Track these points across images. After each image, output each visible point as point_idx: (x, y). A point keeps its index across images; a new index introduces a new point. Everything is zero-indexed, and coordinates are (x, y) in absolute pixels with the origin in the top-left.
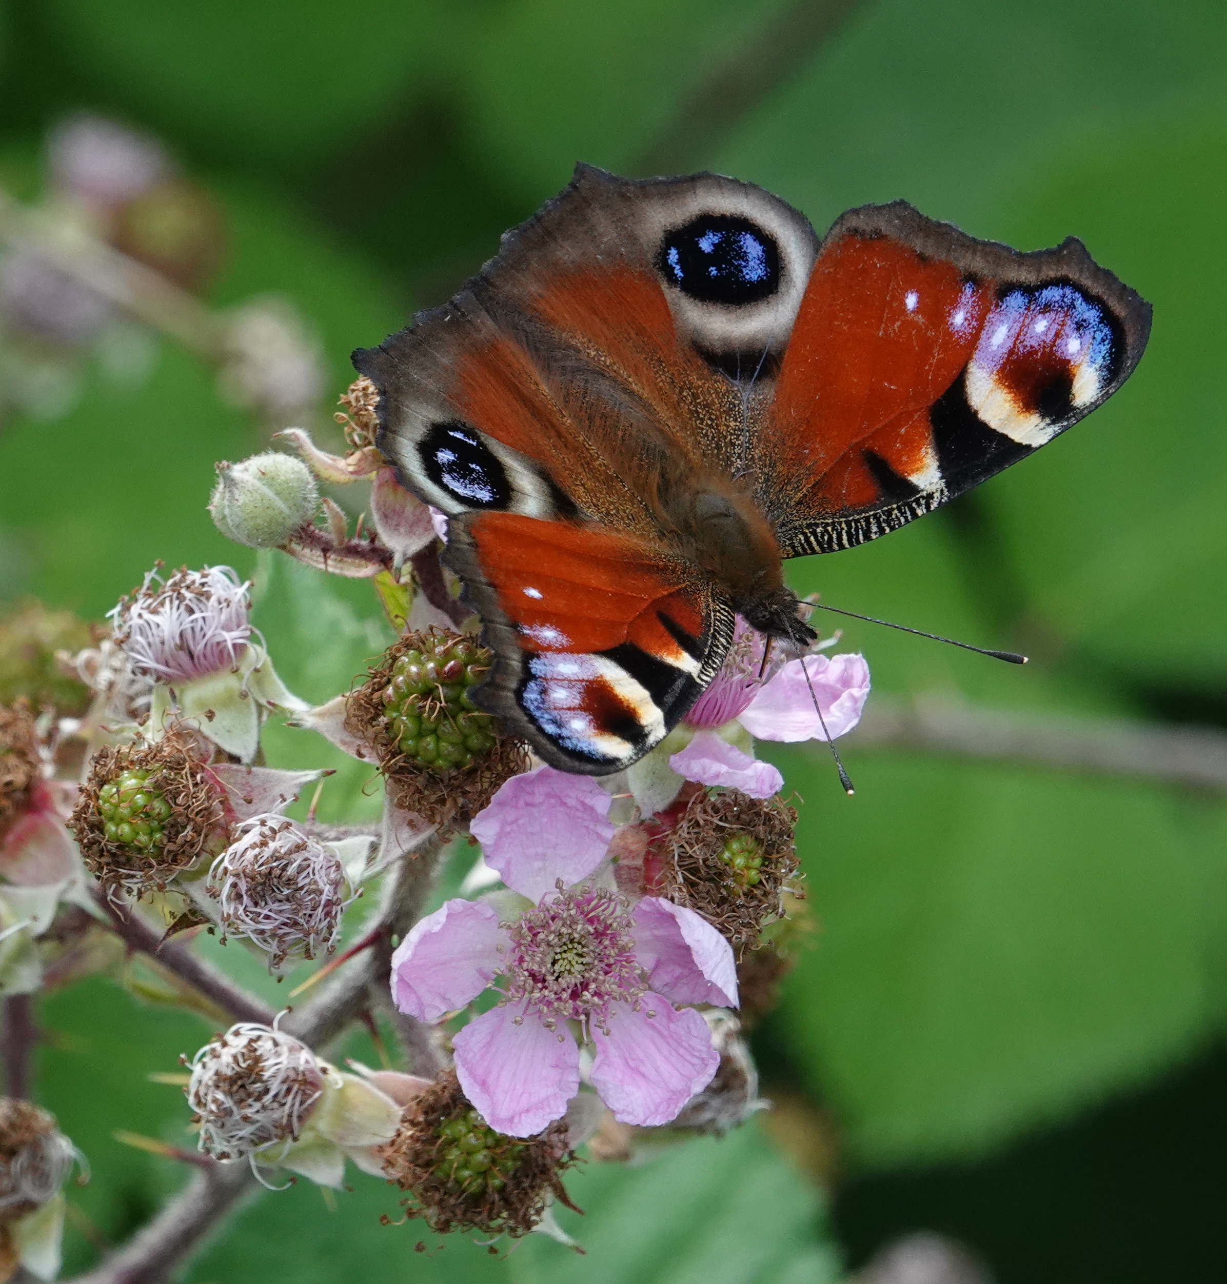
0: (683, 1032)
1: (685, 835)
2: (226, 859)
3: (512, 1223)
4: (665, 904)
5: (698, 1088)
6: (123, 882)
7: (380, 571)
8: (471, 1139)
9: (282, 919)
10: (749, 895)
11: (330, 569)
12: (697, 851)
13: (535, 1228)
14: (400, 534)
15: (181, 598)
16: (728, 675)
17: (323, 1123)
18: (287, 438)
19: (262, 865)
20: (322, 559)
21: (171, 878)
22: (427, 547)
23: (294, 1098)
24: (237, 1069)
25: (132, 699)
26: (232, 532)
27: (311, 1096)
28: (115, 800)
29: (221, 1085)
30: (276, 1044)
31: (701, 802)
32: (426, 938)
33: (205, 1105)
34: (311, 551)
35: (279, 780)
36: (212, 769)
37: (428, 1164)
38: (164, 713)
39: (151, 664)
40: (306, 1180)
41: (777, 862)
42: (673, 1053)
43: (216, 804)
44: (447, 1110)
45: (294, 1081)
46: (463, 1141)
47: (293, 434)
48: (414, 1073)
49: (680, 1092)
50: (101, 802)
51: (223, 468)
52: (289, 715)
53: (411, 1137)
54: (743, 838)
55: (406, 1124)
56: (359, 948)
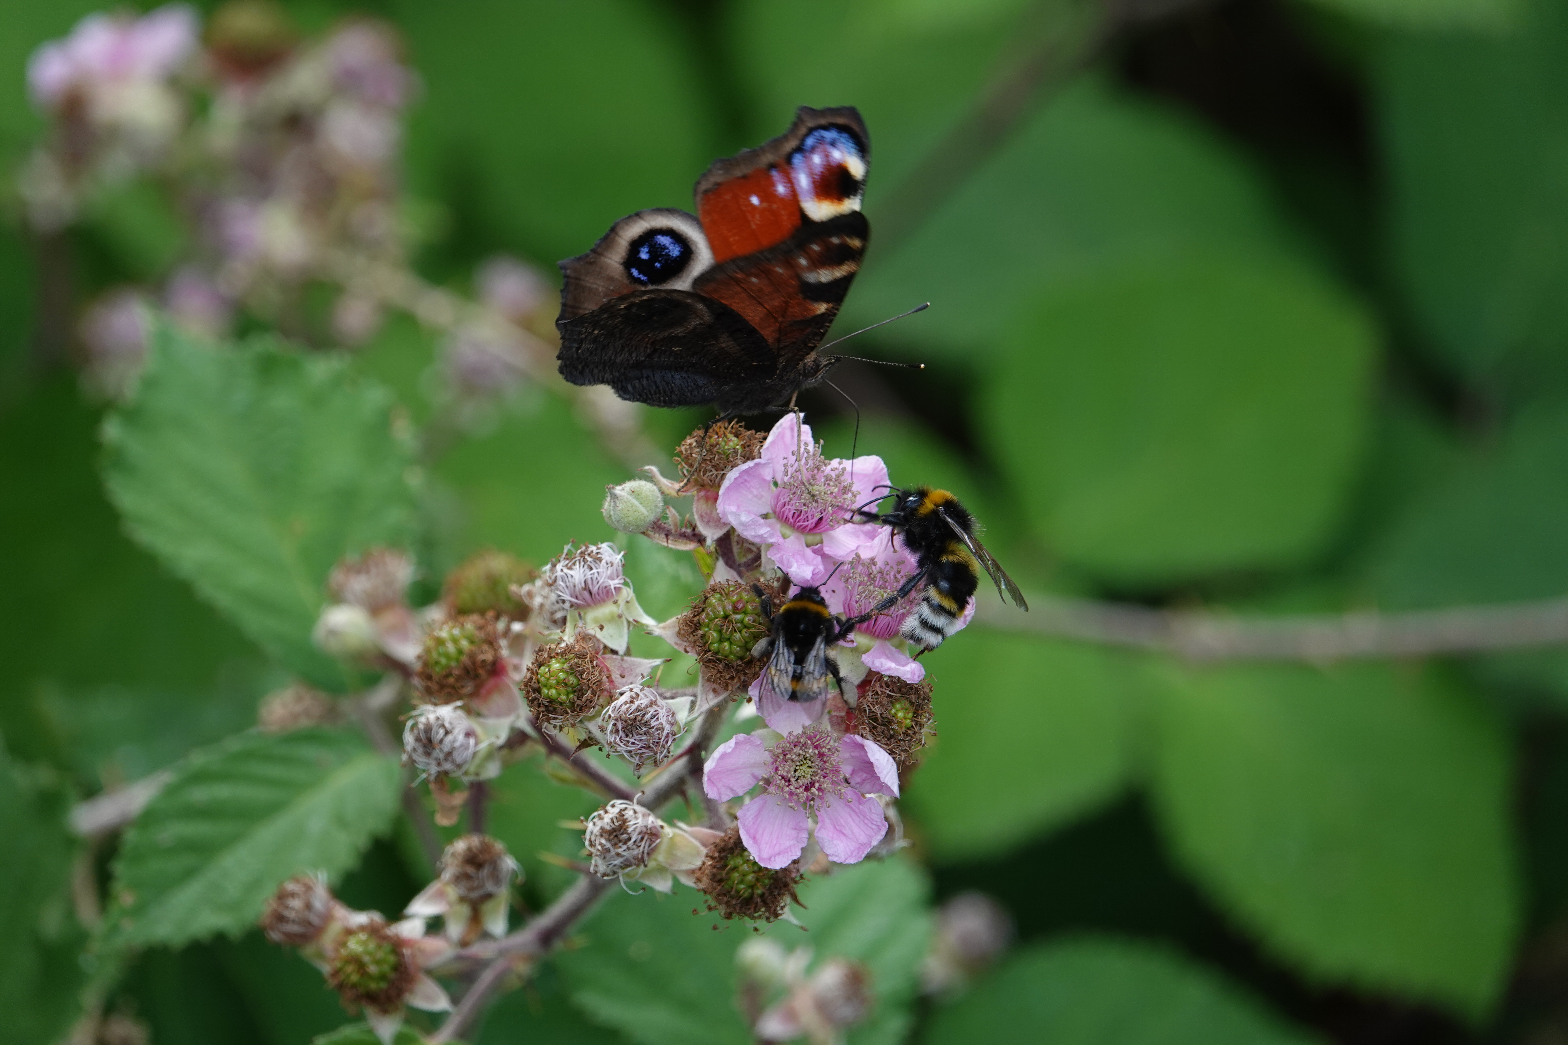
0: (867, 810)
1: (870, 699)
2: (610, 710)
3: (767, 914)
4: (858, 738)
5: (875, 843)
6: (551, 721)
7: (699, 547)
8: (745, 867)
9: (641, 744)
10: (906, 734)
11: (670, 546)
12: (877, 709)
13: (780, 917)
14: (710, 526)
15: (585, 560)
16: (896, 610)
17: (661, 857)
18: (646, 471)
19: (631, 714)
20: (665, 540)
21: (579, 720)
22: (725, 534)
23: (645, 843)
24: (613, 826)
25: (553, 613)
26: (615, 525)
27: (654, 842)
28: (548, 675)
29: (604, 835)
30: (635, 812)
31: (879, 681)
32: (723, 756)
33: (595, 846)
34: (659, 535)
35: (640, 664)
36: (602, 657)
37: (720, 881)
38: (575, 626)
39: (567, 597)
40: (651, 889)
41: (922, 714)
42: (862, 822)
43: (604, 679)
44: (731, 850)
45: (645, 833)
46: (741, 869)
47: (650, 469)
48: (711, 828)
49: (865, 844)
50: (539, 676)
51: (610, 488)
52: (645, 628)
53: (711, 865)
54: (903, 702)
55: (708, 858)
56: (681, 756)
